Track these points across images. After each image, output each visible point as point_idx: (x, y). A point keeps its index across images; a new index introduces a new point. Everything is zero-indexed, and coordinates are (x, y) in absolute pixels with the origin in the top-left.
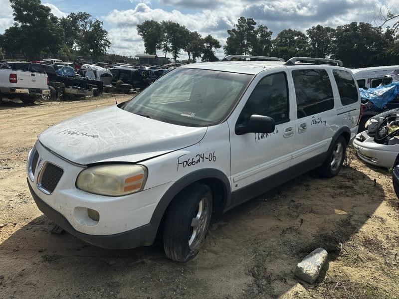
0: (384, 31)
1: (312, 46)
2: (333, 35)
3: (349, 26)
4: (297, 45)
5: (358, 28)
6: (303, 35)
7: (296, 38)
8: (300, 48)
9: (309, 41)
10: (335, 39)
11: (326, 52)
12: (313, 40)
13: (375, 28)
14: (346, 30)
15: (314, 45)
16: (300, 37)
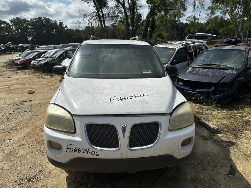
0: (58, 23)
1: (16, 31)
2: (29, 24)
3: (37, 19)
4: (6, 31)
5: (43, 20)
6: (8, 24)
7: (3, 25)
8: (8, 32)
9: (13, 28)
10: (31, 27)
11: (28, 35)
12: (16, 28)
13: (53, 21)
14: (37, 22)
15: (18, 31)
16: (5, 25)
